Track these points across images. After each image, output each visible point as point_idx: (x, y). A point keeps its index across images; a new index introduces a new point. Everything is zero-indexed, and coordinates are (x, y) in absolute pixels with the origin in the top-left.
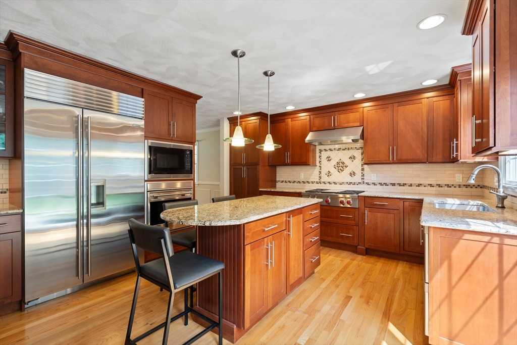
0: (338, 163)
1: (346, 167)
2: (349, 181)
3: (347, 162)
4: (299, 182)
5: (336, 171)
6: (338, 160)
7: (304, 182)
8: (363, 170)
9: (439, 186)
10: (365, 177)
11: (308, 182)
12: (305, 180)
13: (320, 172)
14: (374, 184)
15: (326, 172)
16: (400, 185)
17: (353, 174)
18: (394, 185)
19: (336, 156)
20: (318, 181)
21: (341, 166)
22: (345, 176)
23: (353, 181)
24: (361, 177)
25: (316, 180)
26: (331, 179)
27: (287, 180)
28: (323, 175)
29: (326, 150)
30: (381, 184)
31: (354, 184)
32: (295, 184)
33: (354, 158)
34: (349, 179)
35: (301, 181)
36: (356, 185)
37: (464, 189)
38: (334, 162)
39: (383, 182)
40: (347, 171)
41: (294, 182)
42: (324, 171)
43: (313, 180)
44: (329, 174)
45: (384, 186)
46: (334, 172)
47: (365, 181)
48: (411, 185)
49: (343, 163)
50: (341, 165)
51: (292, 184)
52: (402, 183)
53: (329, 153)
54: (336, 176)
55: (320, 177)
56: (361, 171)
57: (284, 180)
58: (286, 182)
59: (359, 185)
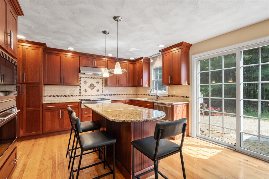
0: (91, 85)
1: (95, 87)
2: (96, 94)
3: (95, 85)
4: (65, 96)
5: (89, 89)
6: (90, 83)
7: (69, 96)
8: (102, 88)
9: (127, 95)
10: (103, 92)
11: (72, 96)
12: (70, 95)
13: (80, 90)
14: (107, 95)
15: (84, 89)
16: (116, 95)
17: (98, 91)
18: (114, 95)
19: (90, 82)
20: (79, 95)
21: (92, 87)
22: (94, 92)
23: (98, 94)
24: (102, 92)
25: (77, 95)
26: (87, 93)
27: (55, 95)
28: (82, 91)
29: (84, 78)
30: (109, 95)
31: (99, 95)
32: (62, 97)
33: (99, 83)
34: (96, 93)
35: (67, 95)
36: (99, 96)
37: (133, 95)
38: (88, 84)
40: (95, 89)
41: (61, 96)
42: (83, 89)
43: (76, 95)
44: (85, 91)
45: (111, 96)
46: (88, 89)
47: (103, 94)
48: (119, 95)
49: (93, 85)
50: (92, 86)
51: (59, 97)
53: (85, 79)
54: (90, 92)
55: (80, 93)
56: (102, 89)
57: (53, 95)
58: (54, 96)
59: (101, 96)
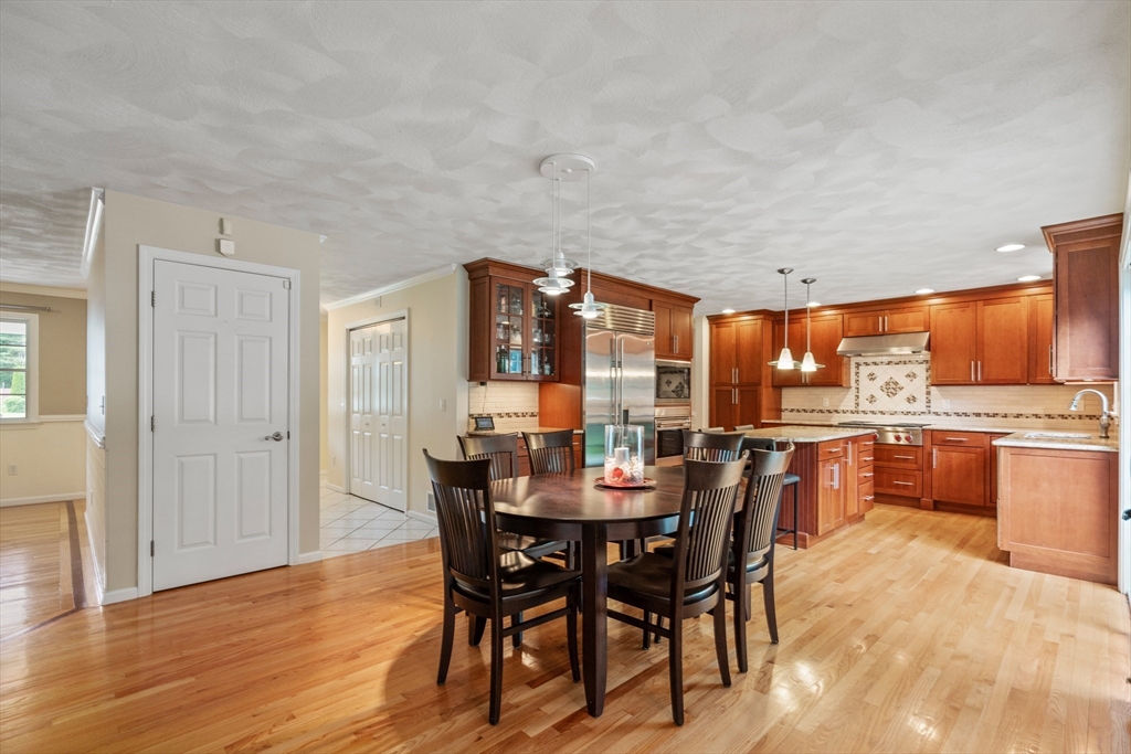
0: (887, 383)
1: (901, 389)
2: (905, 410)
3: (903, 381)
4: (821, 411)
5: (884, 394)
6: (887, 379)
7: (829, 412)
8: (928, 393)
9: (1049, 416)
10: (932, 405)
11: (836, 411)
12: (831, 409)
13: (858, 397)
14: (947, 414)
15: (868, 396)
16: (988, 415)
17: (911, 399)
18: (978, 415)
19: (884, 374)
20: (854, 409)
21: (892, 388)
22: (899, 402)
23: (912, 410)
24: (926, 404)
25: (850, 409)
26: (876, 407)
27: (801, 408)
28: (862, 400)
29: (867, 364)
30: (957, 414)
31: (914, 414)
32: (815, 414)
33: (914, 376)
34: (907, 407)
35: (824, 409)
36: (917, 416)
37: (1087, 420)
38: (880, 382)
39: (960, 412)
40: (902, 395)
41: (813, 411)
42: (864, 395)
43: (845, 409)
44: (872, 399)
45: (963, 417)
46: (881, 396)
47: (932, 410)
48: (1006, 416)
49: (896, 383)
50: (892, 385)
51: (809, 414)
52: (991, 412)
53: (872, 369)
54: (884, 402)
55: (858, 404)
56: (925, 396)
57: (796, 408)
58: (798, 411)
59: (923, 416)
